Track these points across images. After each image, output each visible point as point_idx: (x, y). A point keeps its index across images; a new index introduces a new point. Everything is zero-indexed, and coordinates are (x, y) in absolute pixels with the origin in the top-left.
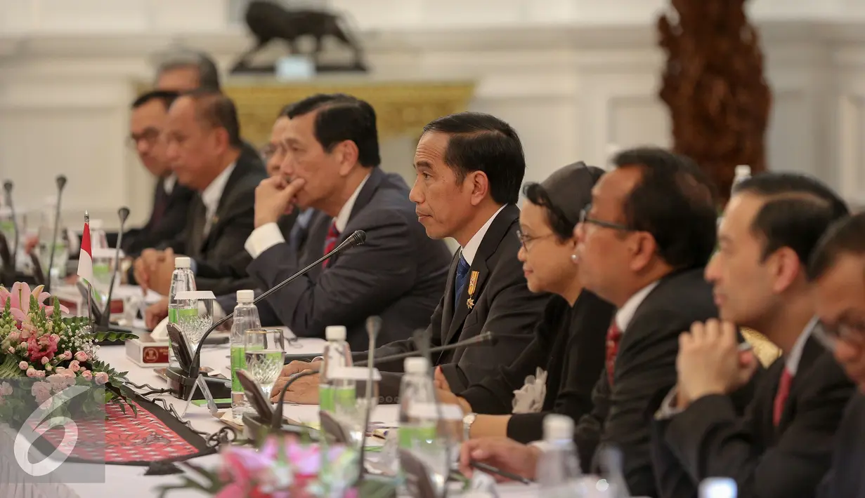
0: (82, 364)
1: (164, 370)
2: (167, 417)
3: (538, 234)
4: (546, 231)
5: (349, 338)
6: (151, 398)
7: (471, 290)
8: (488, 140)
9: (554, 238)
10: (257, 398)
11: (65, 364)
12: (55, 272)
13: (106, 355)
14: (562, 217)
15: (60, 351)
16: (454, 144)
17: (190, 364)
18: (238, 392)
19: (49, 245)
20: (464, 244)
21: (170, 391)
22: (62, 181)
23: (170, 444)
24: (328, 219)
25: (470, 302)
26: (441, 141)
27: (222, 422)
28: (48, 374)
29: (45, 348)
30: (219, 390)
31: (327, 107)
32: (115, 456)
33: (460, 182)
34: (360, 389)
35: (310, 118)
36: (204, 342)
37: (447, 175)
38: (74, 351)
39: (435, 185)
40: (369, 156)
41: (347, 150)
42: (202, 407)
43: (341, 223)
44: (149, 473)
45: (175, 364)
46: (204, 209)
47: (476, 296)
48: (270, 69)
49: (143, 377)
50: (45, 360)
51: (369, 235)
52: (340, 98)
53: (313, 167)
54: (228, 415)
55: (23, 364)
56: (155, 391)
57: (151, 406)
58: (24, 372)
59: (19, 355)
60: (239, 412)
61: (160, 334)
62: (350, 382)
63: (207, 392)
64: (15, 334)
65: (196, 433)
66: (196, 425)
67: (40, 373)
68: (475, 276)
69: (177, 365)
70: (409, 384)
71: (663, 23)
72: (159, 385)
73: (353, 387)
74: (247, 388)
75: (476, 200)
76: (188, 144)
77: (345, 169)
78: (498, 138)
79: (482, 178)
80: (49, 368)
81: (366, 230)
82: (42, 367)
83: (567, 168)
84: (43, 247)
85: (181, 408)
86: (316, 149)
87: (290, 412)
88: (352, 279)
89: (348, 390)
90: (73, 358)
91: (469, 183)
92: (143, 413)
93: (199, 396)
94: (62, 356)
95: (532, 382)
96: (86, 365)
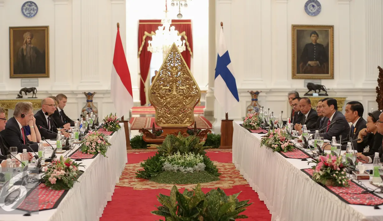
0: (289, 142)
1: (301, 144)
2: (303, 151)
3: (370, 121)
4: (372, 121)
5: (336, 139)
6: (300, 148)
7: (355, 131)
8: (357, 105)
9: (373, 122)
10: (319, 148)
11: (286, 142)
12: (281, 127)
13: (293, 141)
14: (374, 119)
15: (286, 140)
16: (352, 106)
17: (306, 143)
18: (316, 147)
19: (280, 123)
20: (353, 123)
21: (303, 147)
22: (282, 112)
23: (304, 156)
24: (329, 119)
25: (354, 133)
26: (350, 106)
27: (313, 152)
28: (284, 143)
29: (283, 139)
30: (312, 147)
31: (329, 99)
32: (296, 157)
33: (353, 113)
34: (338, 147)
35: (326, 101)
36: (309, 139)
37: (351, 112)
38: (288, 140)
39: (349, 113)
40: (336, 108)
41: (332, 106)
42: (309, 150)
43: (331, 119)
44: (302, 160)
45: (303, 142)
46: (305, 117)
47: (355, 132)
48: (312, 95)
49: (298, 145)
50: (283, 141)
51: (337, 122)
52: (331, 98)
53: (326, 109)
54: (314, 151)
55: (280, 142)
56: (300, 147)
57: (300, 150)
58: (280, 143)
59: (279, 140)
60: (316, 151)
61: (300, 137)
62: (336, 146)
63: (310, 148)
64: (278, 137)
65: (309, 154)
66: (309, 153)
67: (282, 143)
68: (355, 129)
69: (304, 143)
70: (348, 147)
71: (377, 88)
72: (301, 146)
73: (337, 147)
74: (317, 147)
75: (356, 116)
76: (305, 107)
77: (332, 110)
78: (359, 105)
79: (357, 112)
80: (284, 142)
81: (337, 120)
82: (283, 142)
83: (375, 111)
84: (279, 123)
85: (306, 150)
86: (327, 106)
87: (325, 151)
88: (336, 129)
89: (336, 147)
90: (288, 141)
91: (354, 113)
92: (299, 151)
93: (309, 148)
94: (286, 141)
95: (366, 147)
96: (290, 142)
